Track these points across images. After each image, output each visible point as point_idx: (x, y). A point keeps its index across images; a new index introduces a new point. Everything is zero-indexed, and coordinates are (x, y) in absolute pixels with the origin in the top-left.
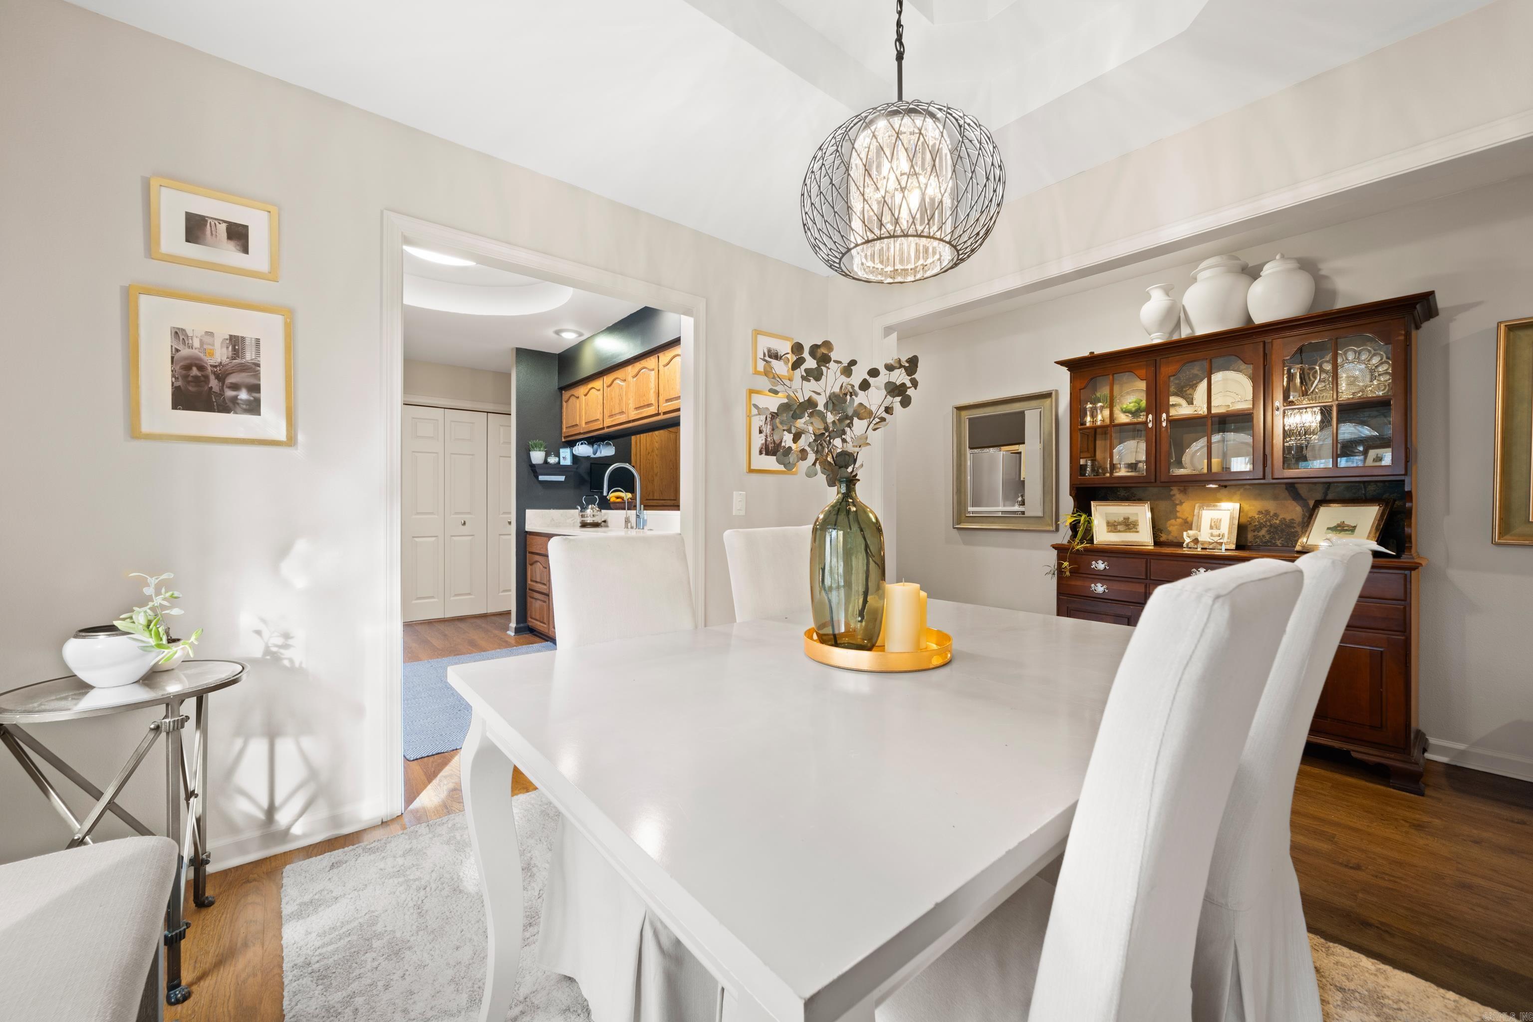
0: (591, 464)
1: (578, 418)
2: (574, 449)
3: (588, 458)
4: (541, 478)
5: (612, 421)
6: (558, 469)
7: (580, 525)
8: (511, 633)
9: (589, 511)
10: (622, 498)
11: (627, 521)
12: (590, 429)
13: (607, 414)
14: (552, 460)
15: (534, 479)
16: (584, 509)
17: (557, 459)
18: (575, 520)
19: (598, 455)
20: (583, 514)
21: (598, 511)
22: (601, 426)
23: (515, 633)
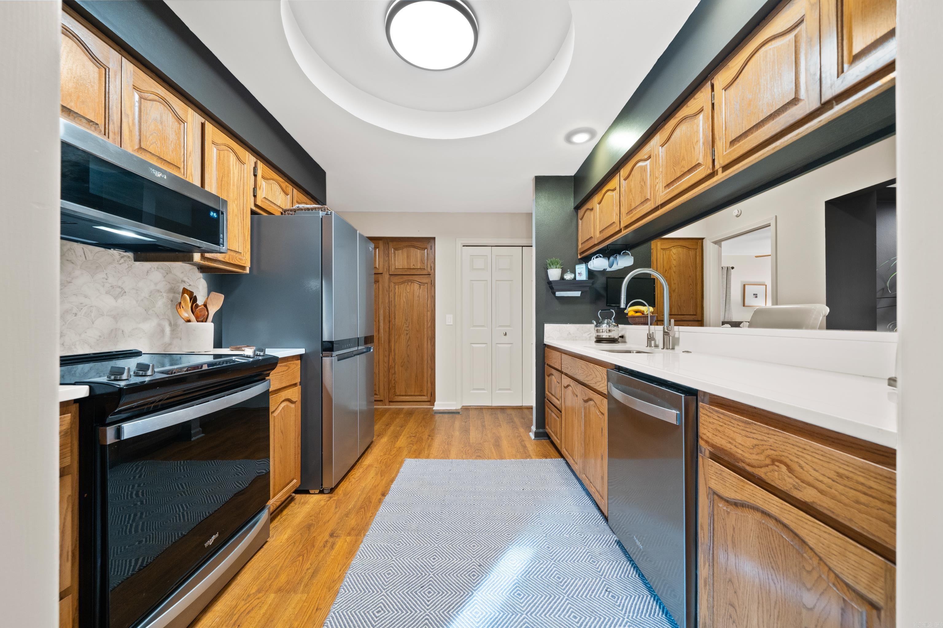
0: (607, 278)
1: (592, 231)
2: (589, 263)
3: (604, 272)
4: (558, 294)
5: (631, 217)
6: (574, 284)
7: (595, 340)
8: (532, 436)
9: (604, 326)
10: (642, 313)
11: (650, 338)
12: (605, 237)
13: (624, 211)
14: (569, 276)
15: (553, 296)
16: (599, 324)
17: (572, 276)
18: (592, 334)
19: (615, 267)
20: (599, 328)
21: (615, 326)
22: (618, 229)
23: (535, 437)
